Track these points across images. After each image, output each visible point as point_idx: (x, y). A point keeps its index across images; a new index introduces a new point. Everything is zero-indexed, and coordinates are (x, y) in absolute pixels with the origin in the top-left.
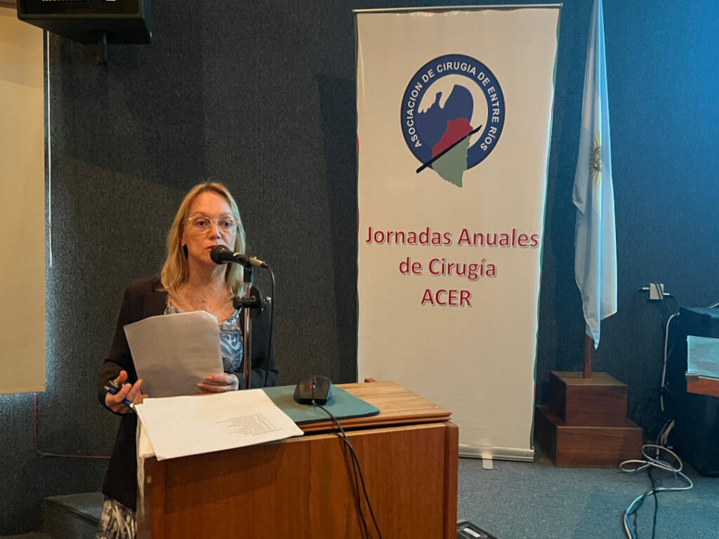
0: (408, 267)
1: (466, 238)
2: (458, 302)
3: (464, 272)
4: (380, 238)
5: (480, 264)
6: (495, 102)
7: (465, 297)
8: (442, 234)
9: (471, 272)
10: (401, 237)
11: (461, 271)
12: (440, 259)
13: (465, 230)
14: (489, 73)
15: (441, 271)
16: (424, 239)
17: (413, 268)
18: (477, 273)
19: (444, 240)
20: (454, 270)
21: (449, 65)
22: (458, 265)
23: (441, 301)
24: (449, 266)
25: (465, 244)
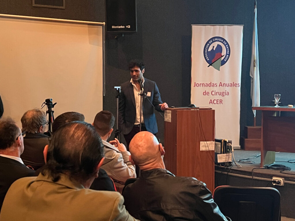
0: (205, 93)
1: (221, 85)
2: (219, 103)
3: (221, 94)
4: (198, 85)
5: (225, 92)
6: (228, 49)
7: (221, 101)
8: (215, 84)
9: (222, 94)
10: (204, 85)
11: (220, 94)
12: (214, 91)
13: (221, 83)
14: (226, 41)
15: (214, 94)
16: (210, 85)
17: (207, 93)
18: (224, 94)
20: (218, 94)
21: (216, 39)
22: (219, 92)
23: (215, 103)
24: (217, 93)
25: (221, 86)
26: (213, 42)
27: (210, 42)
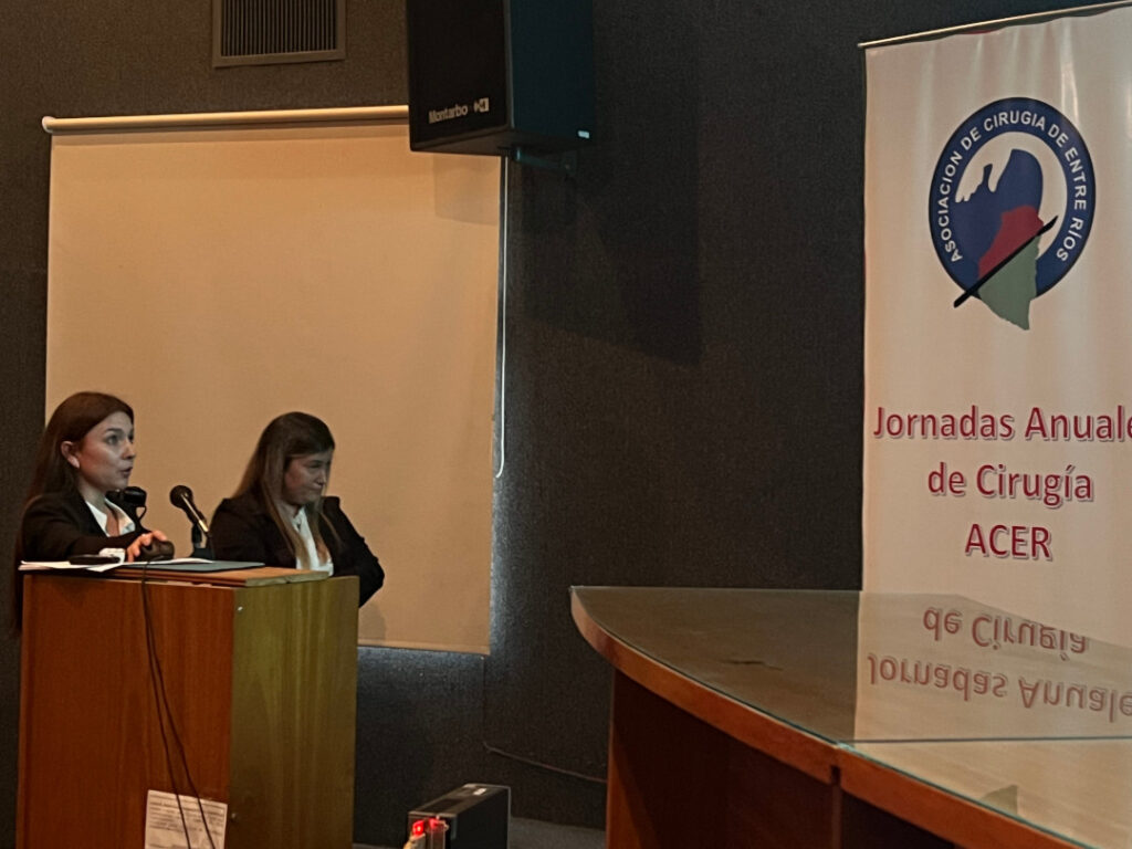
0: (943, 481)
1: (1037, 425)
2: (1028, 549)
3: (1037, 491)
4: (895, 428)
5: (1063, 473)
6: (1078, 174)
7: (1041, 540)
9: (1049, 490)
10: (931, 423)
11: (1032, 489)
12: (996, 466)
13: (1036, 410)
15: (997, 488)
16: (968, 428)
17: (951, 482)
18: (1059, 493)
19: (1001, 429)
20: (1019, 486)
21: (1003, 118)
22: (1025, 476)
23: (999, 549)
24: (1011, 479)
25: (1038, 436)
26: (986, 137)
27: (966, 145)
